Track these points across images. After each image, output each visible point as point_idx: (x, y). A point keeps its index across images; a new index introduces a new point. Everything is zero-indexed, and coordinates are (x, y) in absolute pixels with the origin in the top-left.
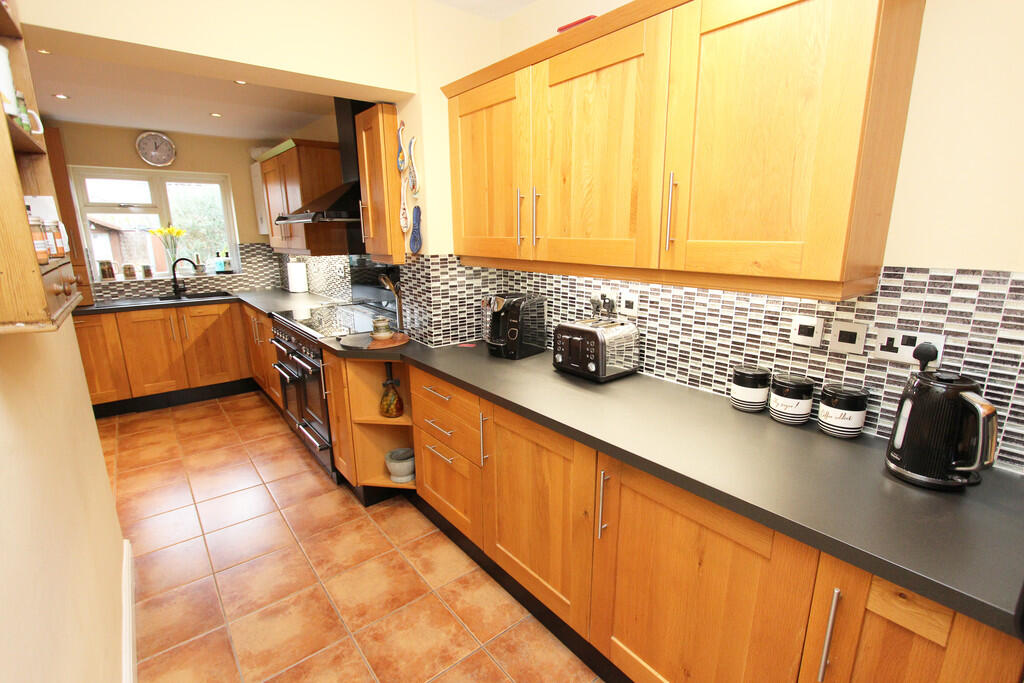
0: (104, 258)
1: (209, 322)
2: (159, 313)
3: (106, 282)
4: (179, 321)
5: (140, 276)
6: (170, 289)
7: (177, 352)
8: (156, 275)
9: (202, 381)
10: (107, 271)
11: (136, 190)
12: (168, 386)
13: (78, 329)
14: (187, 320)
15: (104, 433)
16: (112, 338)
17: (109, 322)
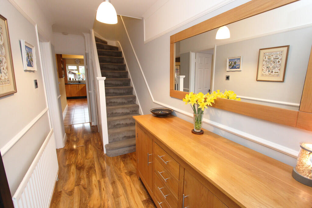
0: (70, 77)
1: (82, 87)
2: (76, 85)
3: (70, 81)
4: (78, 86)
5: (74, 80)
6: (78, 82)
7: (78, 90)
8: (77, 80)
9: (81, 95)
10: (70, 79)
11: (75, 67)
12: (76, 96)
13: (65, 86)
14: (79, 86)
15: (67, 100)
16: (70, 88)
17: (69, 86)
